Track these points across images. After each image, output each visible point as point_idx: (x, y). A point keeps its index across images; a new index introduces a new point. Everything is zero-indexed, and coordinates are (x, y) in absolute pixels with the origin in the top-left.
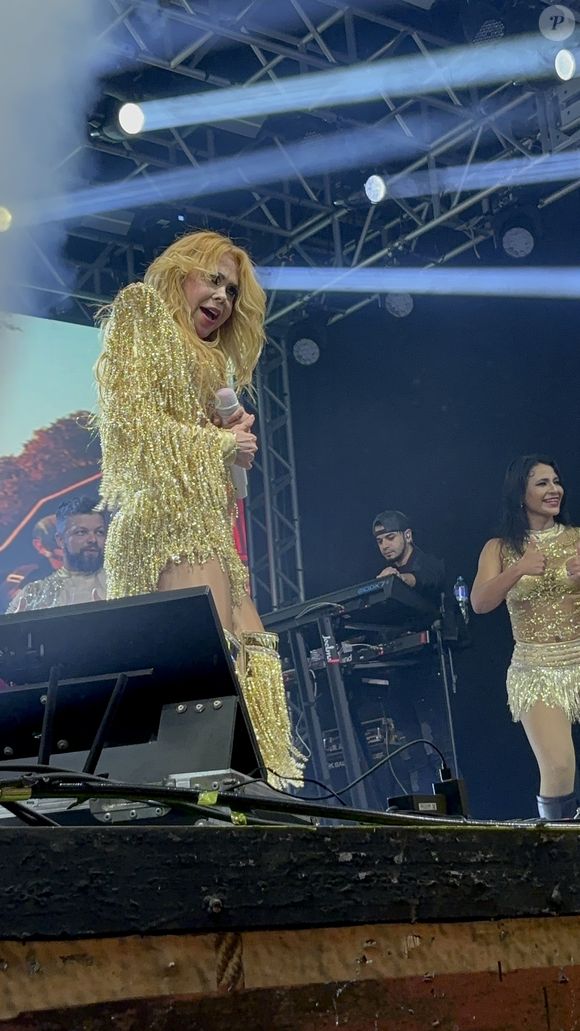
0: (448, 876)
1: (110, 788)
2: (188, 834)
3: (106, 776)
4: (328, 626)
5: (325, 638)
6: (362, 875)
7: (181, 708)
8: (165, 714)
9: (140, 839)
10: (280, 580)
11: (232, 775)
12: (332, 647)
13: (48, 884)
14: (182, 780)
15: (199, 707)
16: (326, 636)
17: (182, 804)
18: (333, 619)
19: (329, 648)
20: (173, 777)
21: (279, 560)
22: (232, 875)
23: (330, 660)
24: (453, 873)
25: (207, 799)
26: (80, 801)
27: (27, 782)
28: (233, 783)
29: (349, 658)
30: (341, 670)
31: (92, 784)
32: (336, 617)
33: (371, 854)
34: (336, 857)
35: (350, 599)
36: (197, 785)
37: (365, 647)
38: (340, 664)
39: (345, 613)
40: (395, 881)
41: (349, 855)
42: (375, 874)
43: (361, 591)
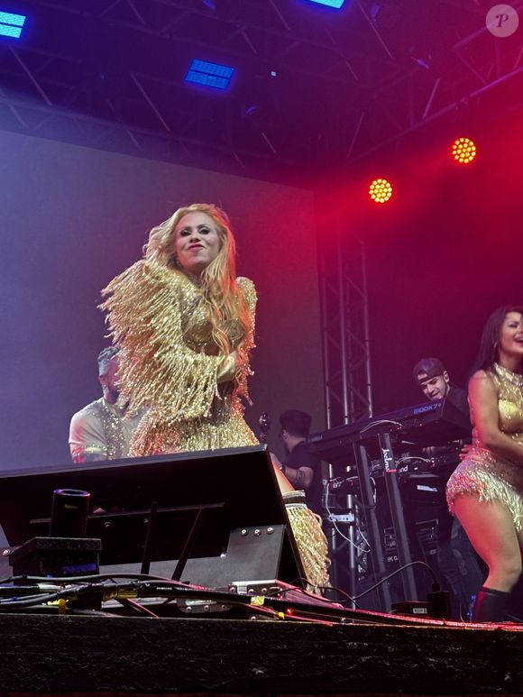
0: (427, 662)
1: (191, 592)
2: (244, 625)
3: (188, 583)
4: (388, 440)
5: (384, 451)
6: (363, 659)
7: (244, 532)
8: (232, 536)
9: (210, 628)
10: (352, 393)
11: (276, 585)
12: (391, 459)
13: (147, 656)
14: (241, 586)
15: (257, 531)
16: (385, 449)
17: (238, 604)
18: (392, 435)
19: (387, 460)
20: (235, 583)
21: (351, 375)
22: (271, 655)
23: (388, 470)
24: (430, 660)
25: (258, 601)
26: (170, 600)
27: (134, 586)
28: (277, 590)
29: (405, 469)
30: (397, 478)
31: (178, 588)
32: (395, 433)
33: (371, 643)
34: (345, 646)
35: (407, 419)
36: (252, 590)
37: (419, 460)
38: (397, 474)
39: (403, 430)
40: (387, 664)
41: (355, 644)
42: (374, 659)
43: (417, 411)
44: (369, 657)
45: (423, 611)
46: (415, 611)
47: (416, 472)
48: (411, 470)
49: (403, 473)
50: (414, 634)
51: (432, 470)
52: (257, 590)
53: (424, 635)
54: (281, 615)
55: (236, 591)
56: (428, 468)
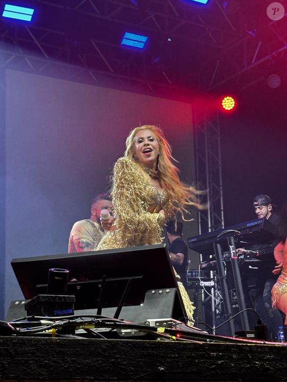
1: (124, 325)
2: (153, 344)
3: (123, 320)
4: (232, 241)
5: (231, 247)
6: (220, 362)
7: (153, 292)
8: (147, 294)
9: (135, 345)
10: (212, 215)
11: (171, 321)
12: (234, 251)
13: (100, 360)
14: (152, 322)
15: (161, 292)
16: (231, 245)
17: (150, 332)
18: (235, 238)
19: (232, 251)
20: (148, 320)
21: (212, 205)
22: (168, 360)
23: (233, 257)
24: (256, 363)
25: (161, 330)
26: (113, 329)
27: (93, 322)
28: (171, 324)
29: (242, 257)
30: (238, 262)
31: (117, 323)
32: (237, 237)
33: (224, 354)
34: (209, 355)
35: (243, 229)
36: (158, 324)
38: (238, 259)
39: (241, 235)
40: (233, 365)
41: (215, 354)
42: (225, 362)
43: (249, 225)
44: (222, 361)
45: (252, 336)
46: (248, 336)
47: (248, 258)
48: (245, 257)
49: (241, 259)
50: (247, 349)
52: (161, 324)
53: (253, 349)
54: (174, 337)
55: (149, 325)
56: (254, 256)
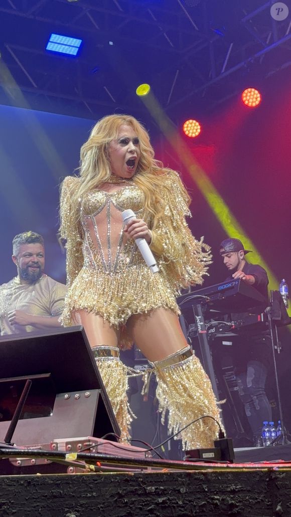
0: (213, 499)
2: (62, 479)
4: (200, 309)
6: (160, 500)
7: (66, 396)
11: (89, 441)
12: (202, 323)
14: (61, 443)
15: (77, 395)
16: (198, 316)
17: (56, 462)
18: (203, 305)
19: (200, 324)
20: (56, 441)
22: (82, 502)
23: (200, 332)
24: (216, 497)
25: (71, 457)
28: (90, 445)
29: (213, 330)
30: (207, 338)
31: (4, 450)
32: (204, 304)
33: (166, 487)
34: (145, 490)
35: (212, 294)
36: (70, 446)
37: (223, 323)
38: (207, 334)
39: (211, 302)
40: (180, 503)
41: (153, 488)
42: (169, 499)
43: (220, 288)
44: (164, 499)
45: (211, 455)
46: (205, 455)
47: (222, 332)
48: (217, 331)
49: (212, 333)
50: (202, 477)
51: (233, 331)
52: (73, 447)
53: (209, 477)
54: (92, 467)
55: (57, 447)
56: (230, 329)
